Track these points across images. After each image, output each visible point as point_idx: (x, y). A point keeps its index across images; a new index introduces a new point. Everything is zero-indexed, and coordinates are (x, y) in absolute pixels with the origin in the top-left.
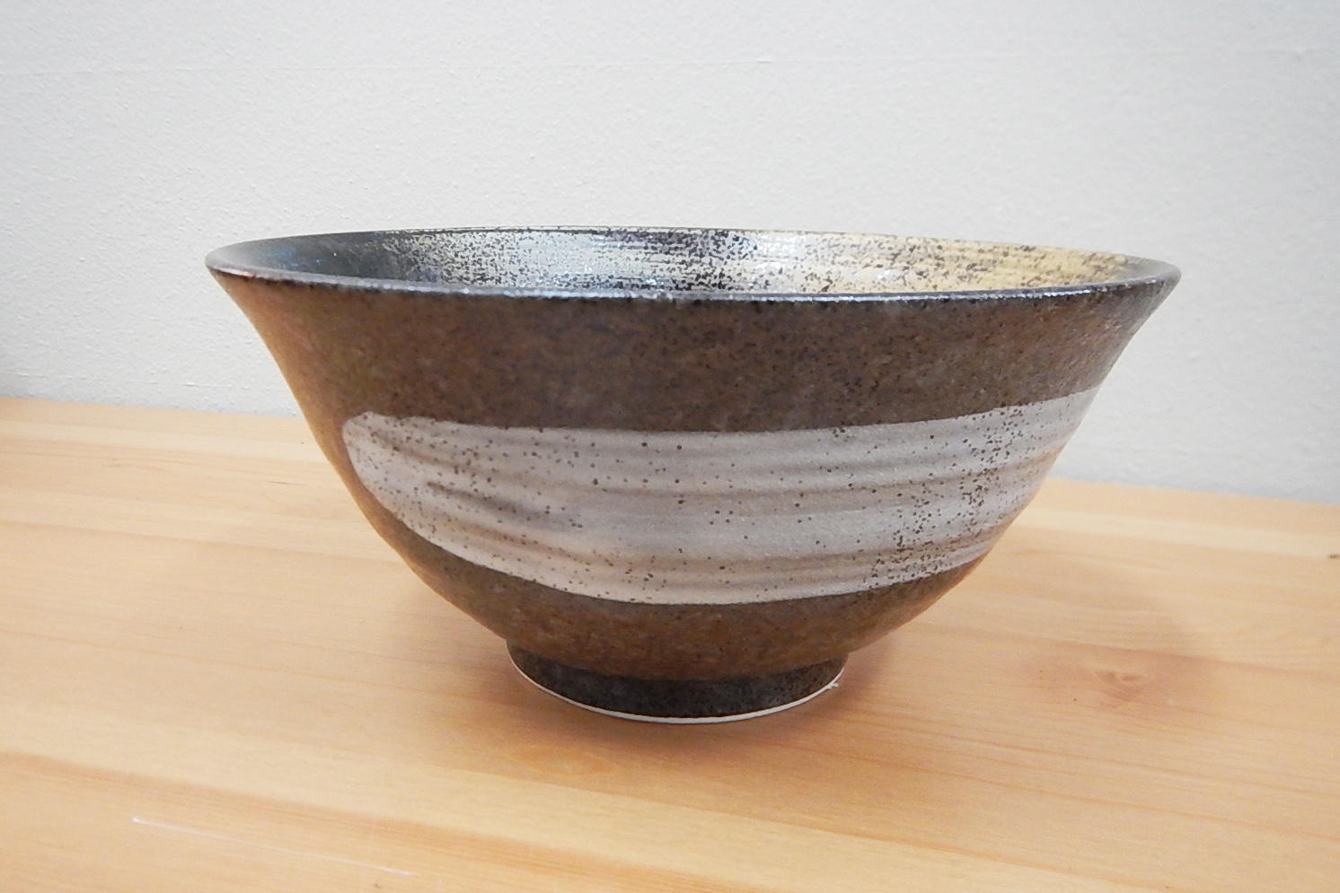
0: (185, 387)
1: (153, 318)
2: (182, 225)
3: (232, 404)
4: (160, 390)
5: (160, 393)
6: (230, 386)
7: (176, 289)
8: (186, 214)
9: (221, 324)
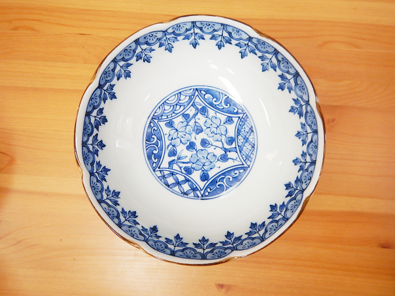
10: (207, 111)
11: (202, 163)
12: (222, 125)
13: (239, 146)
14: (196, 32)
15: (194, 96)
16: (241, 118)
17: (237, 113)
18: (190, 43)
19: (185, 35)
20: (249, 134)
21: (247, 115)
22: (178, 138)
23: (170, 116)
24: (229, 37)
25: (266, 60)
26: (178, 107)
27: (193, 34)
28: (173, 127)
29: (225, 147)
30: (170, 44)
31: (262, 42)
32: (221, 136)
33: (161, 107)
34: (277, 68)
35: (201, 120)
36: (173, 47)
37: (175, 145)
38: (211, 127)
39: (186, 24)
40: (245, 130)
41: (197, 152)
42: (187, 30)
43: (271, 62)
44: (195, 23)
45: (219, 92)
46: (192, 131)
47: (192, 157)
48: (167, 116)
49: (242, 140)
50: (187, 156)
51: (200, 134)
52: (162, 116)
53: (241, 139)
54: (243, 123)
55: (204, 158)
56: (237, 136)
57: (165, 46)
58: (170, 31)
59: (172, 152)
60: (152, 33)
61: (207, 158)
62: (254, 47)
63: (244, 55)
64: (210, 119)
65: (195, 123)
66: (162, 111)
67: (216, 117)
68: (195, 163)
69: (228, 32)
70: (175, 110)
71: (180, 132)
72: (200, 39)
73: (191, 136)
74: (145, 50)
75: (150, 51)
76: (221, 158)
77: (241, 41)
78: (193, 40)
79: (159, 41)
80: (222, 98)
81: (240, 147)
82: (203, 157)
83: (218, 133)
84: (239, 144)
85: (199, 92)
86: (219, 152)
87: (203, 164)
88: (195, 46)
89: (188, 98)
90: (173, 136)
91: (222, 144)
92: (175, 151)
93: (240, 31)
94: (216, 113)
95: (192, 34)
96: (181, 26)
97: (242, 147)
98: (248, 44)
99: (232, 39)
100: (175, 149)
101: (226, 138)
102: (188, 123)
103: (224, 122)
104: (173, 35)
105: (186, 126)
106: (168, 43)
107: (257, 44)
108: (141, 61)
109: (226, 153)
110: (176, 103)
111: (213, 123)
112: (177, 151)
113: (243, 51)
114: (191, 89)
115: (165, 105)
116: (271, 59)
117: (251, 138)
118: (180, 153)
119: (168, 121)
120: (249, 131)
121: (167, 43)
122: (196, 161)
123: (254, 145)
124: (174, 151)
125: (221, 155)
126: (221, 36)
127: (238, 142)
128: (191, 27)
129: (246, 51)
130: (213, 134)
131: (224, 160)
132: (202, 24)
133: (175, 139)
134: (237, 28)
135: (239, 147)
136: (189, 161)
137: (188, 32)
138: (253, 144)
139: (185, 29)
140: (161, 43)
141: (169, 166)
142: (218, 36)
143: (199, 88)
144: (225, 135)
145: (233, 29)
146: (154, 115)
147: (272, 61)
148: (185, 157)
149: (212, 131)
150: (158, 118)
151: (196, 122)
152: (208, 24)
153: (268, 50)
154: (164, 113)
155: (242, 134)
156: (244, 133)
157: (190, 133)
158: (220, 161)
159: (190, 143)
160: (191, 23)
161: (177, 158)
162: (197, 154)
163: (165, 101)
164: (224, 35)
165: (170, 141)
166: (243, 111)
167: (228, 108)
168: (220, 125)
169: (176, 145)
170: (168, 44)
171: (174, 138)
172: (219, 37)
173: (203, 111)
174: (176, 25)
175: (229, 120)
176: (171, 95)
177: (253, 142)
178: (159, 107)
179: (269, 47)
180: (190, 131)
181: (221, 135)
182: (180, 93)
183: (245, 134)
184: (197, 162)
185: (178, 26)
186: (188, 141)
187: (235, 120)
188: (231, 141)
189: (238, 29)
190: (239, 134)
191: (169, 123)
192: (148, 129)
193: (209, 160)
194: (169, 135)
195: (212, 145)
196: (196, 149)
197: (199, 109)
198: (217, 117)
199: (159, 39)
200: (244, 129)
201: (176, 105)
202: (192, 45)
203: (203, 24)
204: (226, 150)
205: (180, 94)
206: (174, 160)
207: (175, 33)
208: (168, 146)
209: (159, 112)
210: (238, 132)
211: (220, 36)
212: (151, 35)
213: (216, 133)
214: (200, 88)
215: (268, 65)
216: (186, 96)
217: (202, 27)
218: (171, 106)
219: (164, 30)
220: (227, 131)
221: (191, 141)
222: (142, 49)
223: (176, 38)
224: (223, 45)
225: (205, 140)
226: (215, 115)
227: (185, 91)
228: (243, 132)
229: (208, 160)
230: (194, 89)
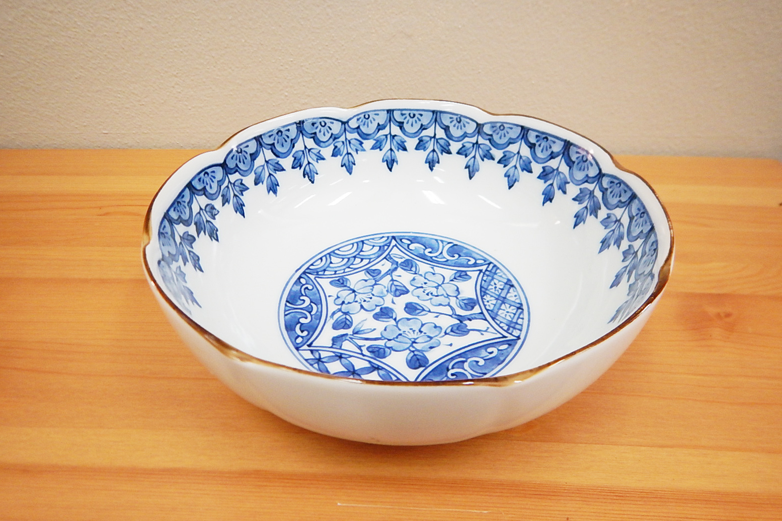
0: (103, 135)
1: (67, 92)
2: (74, 28)
3: (138, 143)
4: (85, 137)
5: (85, 139)
6: (134, 132)
7: (81, 72)
8: (76, 20)
9: (119, 94)
10: (414, 265)
11: (410, 339)
12: (448, 283)
13: (487, 310)
14: (393, 134)
15: (389, 246)
16: (484, 271)
17: (475, 265)
18: (383, 159)
19: (375, 138)
20: (505, 291)
21: (495, 266)
22: (356, 302)
23: (343, 271)
24: (445, 137)
25: (511, 159)
26: (358, 260)
27: (389, 136)
28: (346, 286)
29: (457, 313)
30: (350, 154)
31: (499, 125)
32: (447, 299)
33: (324, 259)
34: (532, 164)
35: (404, 277)
36: (354, 164)
37: (348, 312)
38: (424, 286)
39: (378, 114)
40: (496, 288)
41: (397, 323)
42: (380, 127)
43: (521, 157)
44: (392, 112)
45: (437, 240)
46: (386, 293)
47: (385, 330)
48: (336, 271)
49: (494, 302)
50: (375, 329)
51: (402, 296)
52: (325, 270)
53: (491, 300)
54: (490, 278)
55: (414, 331)
56: (482, 297)
57: (342, 157)
58: (353, 124)
59: (340, 322)
60: (326, 120)
61: (421, 332)
62: (487, 142)
63: (473, 171)
64: (421, 275)
65: (392, 282)
66: (325, 264)
67: (433, 272)
68: (393, 339)
69: (444, 127)
70: (352, 264)
71: (359, 293)
72: (400, 150)
73: (383, 299)
74: (309, 150)
75: (317, 157)
76: (452, 331)
77: (466, 139)
78: (388, 151)
79: (334, 140)
80: (443, 247)
81: (492, 311)
82: (411, 329)
83: (439, 294)
84: (488, 307)
85: (399, 241)
86: (447, 322)
87: (413, 340)
88: (390, 167)
89: (377, 249)
90: (345, 299)
91: (452, 310)
92: (349, 320)
93: (462, 118)
94: (433, 268)
95: (386, 136)
96: (371, 118)
97: (495, 312)
98: (477, 143)
99: (451, 142)
100: (348, 317)
101: (458, 301)
102: (376, 281)
103: (451, 279)
104: (356, 136)
105: (373, 286)
106: (347, 151)
107: (491, 135)
108: (299, 172)
109: (461, 322)
110: (354, 255)
111: (429, 281)
112: (352, 320)
113: (471, 163)
114: (383, 237)
115: (331, 257)
116: (518, 153)
117: (511, 297)
118: (360, 323)
119: (337, 279)
120: (504, 287)
121: (345, 152)
122: (395, 337)
123: (521, 304)
124: (346, 322)
125: (451, 326)
126: (433, 139)
127: (485, 306)
128: (386, 122)
129: (476, 160)
130: (430, 296)
131: (459, 334)
132: (402, 115)
133: (349, 303)
134: (457, 115)
135: (490, 312)
136: (380, 336)
137: (381, 132)
138: (519, 303)
139: (377, 125)
140: (336, 147)
141: (333, 344)
142: (429, 139)
143: (398, 236)
144: (456, 297)
145: (451, 118)
146: (308, 268)
147: (522, 155)
148: (370, 330)
149: (426, 292)
150: (317, 272)
151: (392, 280)
152: (412, 115)
153: (512, 137)
154: (328, 266)
155: (492, 292)
156: (495, 290)
157: (381, 295)
158: (450, 335)
159: (381, 309)
160: (386, 112)
161: (353, 332)
162: (397, 326)
163: (333, 252)
164: (437, 137)
165: (339, 307)
166: (485, 261)
167: (457, 260)
168: (443, 283)
169: (351, 312)
170: (348, 153)
171: (346, 302)
172: (429, 142)
173: (408, 265)
174: (363, 115)
175: (462, 276)
176: (345, 243)
177: (518, 301)
178: (321, 259)
179: (511, 128)
180: (382, 293)
181: (447, 297)
182: (363, 242)
183: (497, 292)
184: (397, 337)
185: (367, 117)
186: (377, 306)
187: (474, 275)
188: (470, 304)
189: (459, 116)
190: (486, 294)
191: (338, 280)
192: (295, 285)
193: (425, 333)
194: (336, 297)
195: (430, 311)
196: (394, 318)
197: (399, 263)
198: (436, 272)
199: (334, 138)
200: (494, 286)
201: (355, 257)
202: (386, 163)
203: (405, 114)
204: (461, 319)
205: (361, 243)
206: (347, 335)
207: (361, 130)
208: (334, 313)
209: (319, 265)
210: (484, 291)
211: (431, 138)
212: (324, 122)
213: (436, 294)
214: (401, 236)
215: (516, 170)
216: (374, 246)
217: (402, 121)
218: (343, 259)
219: (345, 120)
220: (460, 290)
221: (383, 306)
222: (306, 147)
223: (361, 143)
224: (437, 160)
225: (414, 305)
226: (431, 270)
227: (373, 239)
228: (493, 291)
229: (423, 334)
230: (388, 237)
